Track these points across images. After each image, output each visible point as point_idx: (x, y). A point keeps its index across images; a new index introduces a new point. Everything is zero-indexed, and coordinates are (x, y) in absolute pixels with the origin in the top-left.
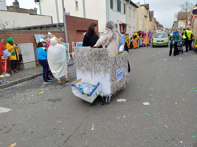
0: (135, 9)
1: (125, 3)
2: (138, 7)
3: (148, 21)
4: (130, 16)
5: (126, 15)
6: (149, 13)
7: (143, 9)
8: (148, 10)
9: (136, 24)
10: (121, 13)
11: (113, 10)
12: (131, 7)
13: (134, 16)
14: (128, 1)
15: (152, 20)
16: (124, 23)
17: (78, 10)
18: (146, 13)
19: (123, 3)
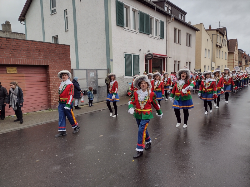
1: (164, 21)
2: (198, 30)
3: (226, 53)
4: (178, 43)
5: (167, 41)
6: (228, 42)
7: (212, 35)
8: (225, 37)
9: (195, 58)
10: (150, 37)
11: (125, 29)
12: (180, 29)
13: (189, 44)
14: (171, 17)
15: (235, 53)
16: (161, 54)
17: (68, 31)
18: (220, 40)
19: (158, 20)
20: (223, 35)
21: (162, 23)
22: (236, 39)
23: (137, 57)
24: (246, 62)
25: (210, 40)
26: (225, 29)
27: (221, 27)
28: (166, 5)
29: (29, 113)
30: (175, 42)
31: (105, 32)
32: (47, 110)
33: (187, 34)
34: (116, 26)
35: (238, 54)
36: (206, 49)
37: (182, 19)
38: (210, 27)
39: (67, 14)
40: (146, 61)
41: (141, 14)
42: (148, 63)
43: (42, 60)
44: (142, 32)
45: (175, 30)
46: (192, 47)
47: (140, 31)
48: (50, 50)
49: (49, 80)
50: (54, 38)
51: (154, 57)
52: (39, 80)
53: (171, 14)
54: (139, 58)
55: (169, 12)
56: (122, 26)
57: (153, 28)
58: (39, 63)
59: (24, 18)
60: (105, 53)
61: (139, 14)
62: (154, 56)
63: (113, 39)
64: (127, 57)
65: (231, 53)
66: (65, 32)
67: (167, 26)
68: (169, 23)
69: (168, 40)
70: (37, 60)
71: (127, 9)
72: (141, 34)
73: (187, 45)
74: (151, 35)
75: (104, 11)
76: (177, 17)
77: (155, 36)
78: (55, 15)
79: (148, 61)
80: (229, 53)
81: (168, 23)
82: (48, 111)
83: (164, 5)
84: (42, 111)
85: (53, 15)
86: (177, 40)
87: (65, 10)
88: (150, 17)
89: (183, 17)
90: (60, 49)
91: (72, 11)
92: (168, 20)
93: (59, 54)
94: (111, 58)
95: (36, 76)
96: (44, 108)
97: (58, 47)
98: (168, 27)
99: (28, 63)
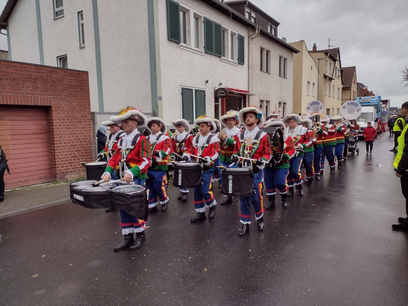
1: (245, 36)
2: (296, 52)
3: (339, 88)
4: (265, 71)
5: (249, 68)
6: (342, 71)
7: (319, 59)
8: (337, 63)
9: (291, 96)
10: (222, 60)
11: (181, 47)
12: (269, 49)
13: (283, 74)
14: (255, 29)
15: (352, 88)
16: (240, 89)
17: (84, 47)
18: (330, 69)
19: (235, 34)
20: (335, 60)
21: (241, 39)
22: (354, 68)
23: (201, 94)
25: (315, 68)
26: (337, 51)
27: (331, 48)
28: (247, 10)
29: (18, 189)
30: (261, 69)
31: (149, 52)
32: (50, 183)
33: (280, 57)
34: (167, 41)
35: (356, 91)
36: (308, 82)
37: (272, 33)
38: (315, 47)
39: (82, 19)
40: (216, 100)
41: (208, 23)
42: (220, 104)
43: (39, 96)
44: (209, 52)
45: (262, 50)
46: (287, 78)
47: (207, 51)
48: (55, 79)
49: (53, 132)
50: (60, 59)
51: (228, 94)
52: (34, 131)
53: (254, 25)
54: (205, 95)
55: (253, 20)
56: (177, 41)
57: (227, 47)
58: (34, 102)
59: (5, 24)
60: (150, 87)
61: (204, 22)
62: (230, 93)
63: (161, 62)
64: (186, 93)
65: (346, 88)
66: (79, 49)
67: (249, 43)
68: (252, 39)
69: (250, 66)
70: (31, 97)
71: (184, 13)
72: (208, 56)
73: (280, 75)
74: (223, 57)
75: (147, 16)
76: (264, 30)
77: (230, 60)
78: (61, 19)
79: (220, 100)
80: (344, 89)
81: (250, 39)
82: (51, 185)
83: (244, 9)
84: (39, 185)
85: (57, 20)
86: (265, 67)
87: (78, 13)
88: (222, 29)
89: (273, 30)
90: (72, 78)
91: (92, 15)
92: (251, 33)
93: (69, 87)
94: (158, 95)
95: (31, 125)
96: (43, 180)
97: (68, 74)
98: (250, 45)
99: (14, 101)
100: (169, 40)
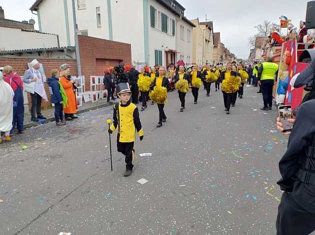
0: (190, 29)
1: (175, 20)
2: (194, 26)
3: (212, 47)
5: (176, 37)
6: (213, 35)
7: (203, 30)
8: (211, 31)
9: (192, 52)
10: (167, 34)
11: (155, 29)
12: (184, 26)
14: (180, 16)
16: (173, 49)
17: (100, 27)
18: (208, 35)
19: (172, 19)
20: (210, 29)
22: (219, 33)
24: (226, 56)
26: (211, 23)
28: (172, 4)
30: (181, 38)
33: (188, 30)
35: (220, 48)
36: (199, 44)
38: (198, 19)
41: (163, 15)
44: (163, 30)
45: (181, 27)
46: (191, 42)
54: (162, 54)
55: (174, 8)
59: (37, 8)
60: (144, 50)
63: (149, 38)
64: (156, 52)
65: (215, 47)
67: (176, 24)
68: (178, 21)
72: (163, 33)
73: (188, 41)
75: (143, 15)
77: (170, 34)
78: (83, 10)
87: (96, 8)
88: (167, 18)
89: (182, 13)
92: (177, 18)
100: (151, 26)
